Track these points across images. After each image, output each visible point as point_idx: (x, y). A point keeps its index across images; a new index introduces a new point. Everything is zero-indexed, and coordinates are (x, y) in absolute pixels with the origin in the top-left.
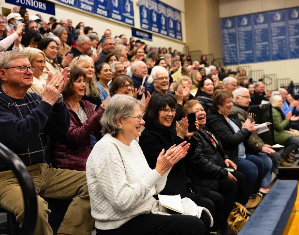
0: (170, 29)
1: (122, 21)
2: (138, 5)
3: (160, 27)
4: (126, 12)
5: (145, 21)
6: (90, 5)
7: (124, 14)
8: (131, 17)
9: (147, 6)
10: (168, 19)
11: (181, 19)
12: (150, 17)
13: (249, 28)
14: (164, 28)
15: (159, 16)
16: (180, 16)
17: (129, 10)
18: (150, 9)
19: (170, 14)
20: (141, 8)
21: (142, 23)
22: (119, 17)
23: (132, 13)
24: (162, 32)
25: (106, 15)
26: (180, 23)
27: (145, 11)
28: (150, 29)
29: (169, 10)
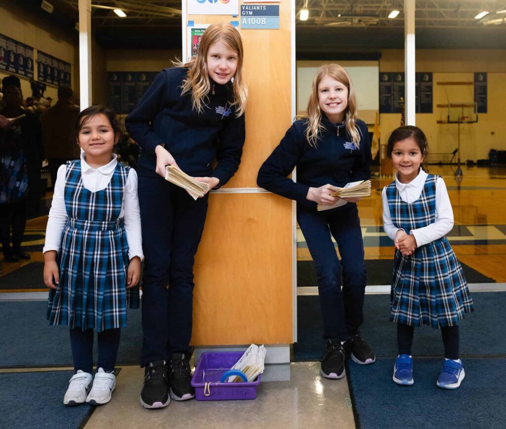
0: (61, 80)
1: (24, 75)
2: (36, 61)
3: (53, 79)
4: (28, 68)
5: (41, 74)
6: (4, 65)
7: (27, 70)
8: (32, 72)
9: (44, 62)
10: (59, 72)
11: (70, 71)
12: (45, 71)
13: (133, 84)
14: (56, 79)
15: (52, 69)
16: (70, 68)
17: (30, 66)
18: (46, 64)
19: (62, 67)
20: (39, 64)
21: (39, 76)
22: (23, 73)
23: (32, 69)
24: (55, 82)
25: (15, 71)
26: (70, 74)
27: (42, 67)
28: (45, 81)
29: (61, 64)
